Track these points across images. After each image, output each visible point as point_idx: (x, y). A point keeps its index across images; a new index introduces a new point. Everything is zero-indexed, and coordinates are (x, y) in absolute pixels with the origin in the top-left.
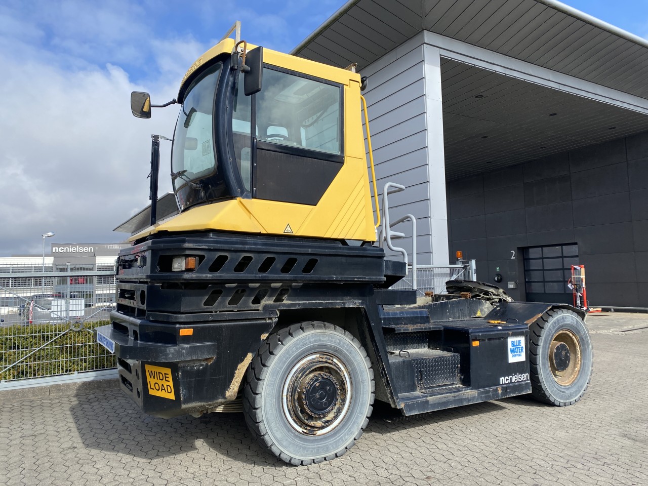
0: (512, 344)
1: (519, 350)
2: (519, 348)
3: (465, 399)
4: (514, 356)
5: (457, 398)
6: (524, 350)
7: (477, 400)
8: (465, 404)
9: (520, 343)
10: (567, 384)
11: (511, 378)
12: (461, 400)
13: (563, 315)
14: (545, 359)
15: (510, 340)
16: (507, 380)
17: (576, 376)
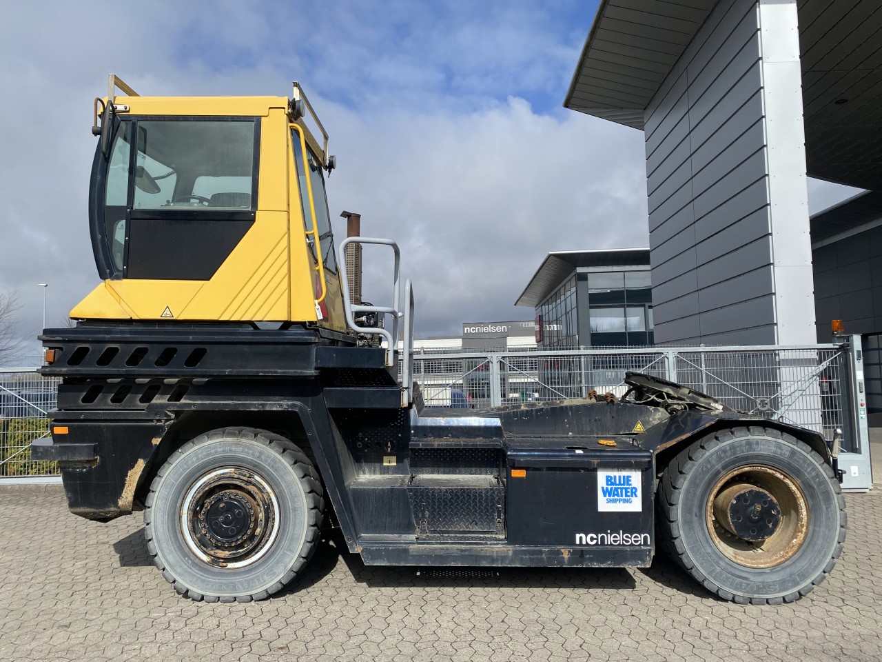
0: (607, 481)
1: (627, 492)
2: (626, 489)
3: (485, 558)
4: (609, 501)
5: (467, 553)
6: (639, 493)
7: (512, 561)
8: (485, 564)
9: (629, 481)
10: (763, 566)
11: (603, 538)
12: (477, 557)
13: (750, 437)
14: (691, 513)
15: (602, 476)
16: (592, 539)
17: (790, 554)
